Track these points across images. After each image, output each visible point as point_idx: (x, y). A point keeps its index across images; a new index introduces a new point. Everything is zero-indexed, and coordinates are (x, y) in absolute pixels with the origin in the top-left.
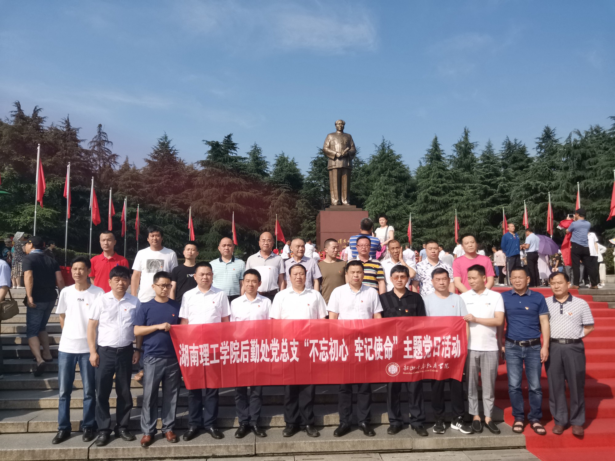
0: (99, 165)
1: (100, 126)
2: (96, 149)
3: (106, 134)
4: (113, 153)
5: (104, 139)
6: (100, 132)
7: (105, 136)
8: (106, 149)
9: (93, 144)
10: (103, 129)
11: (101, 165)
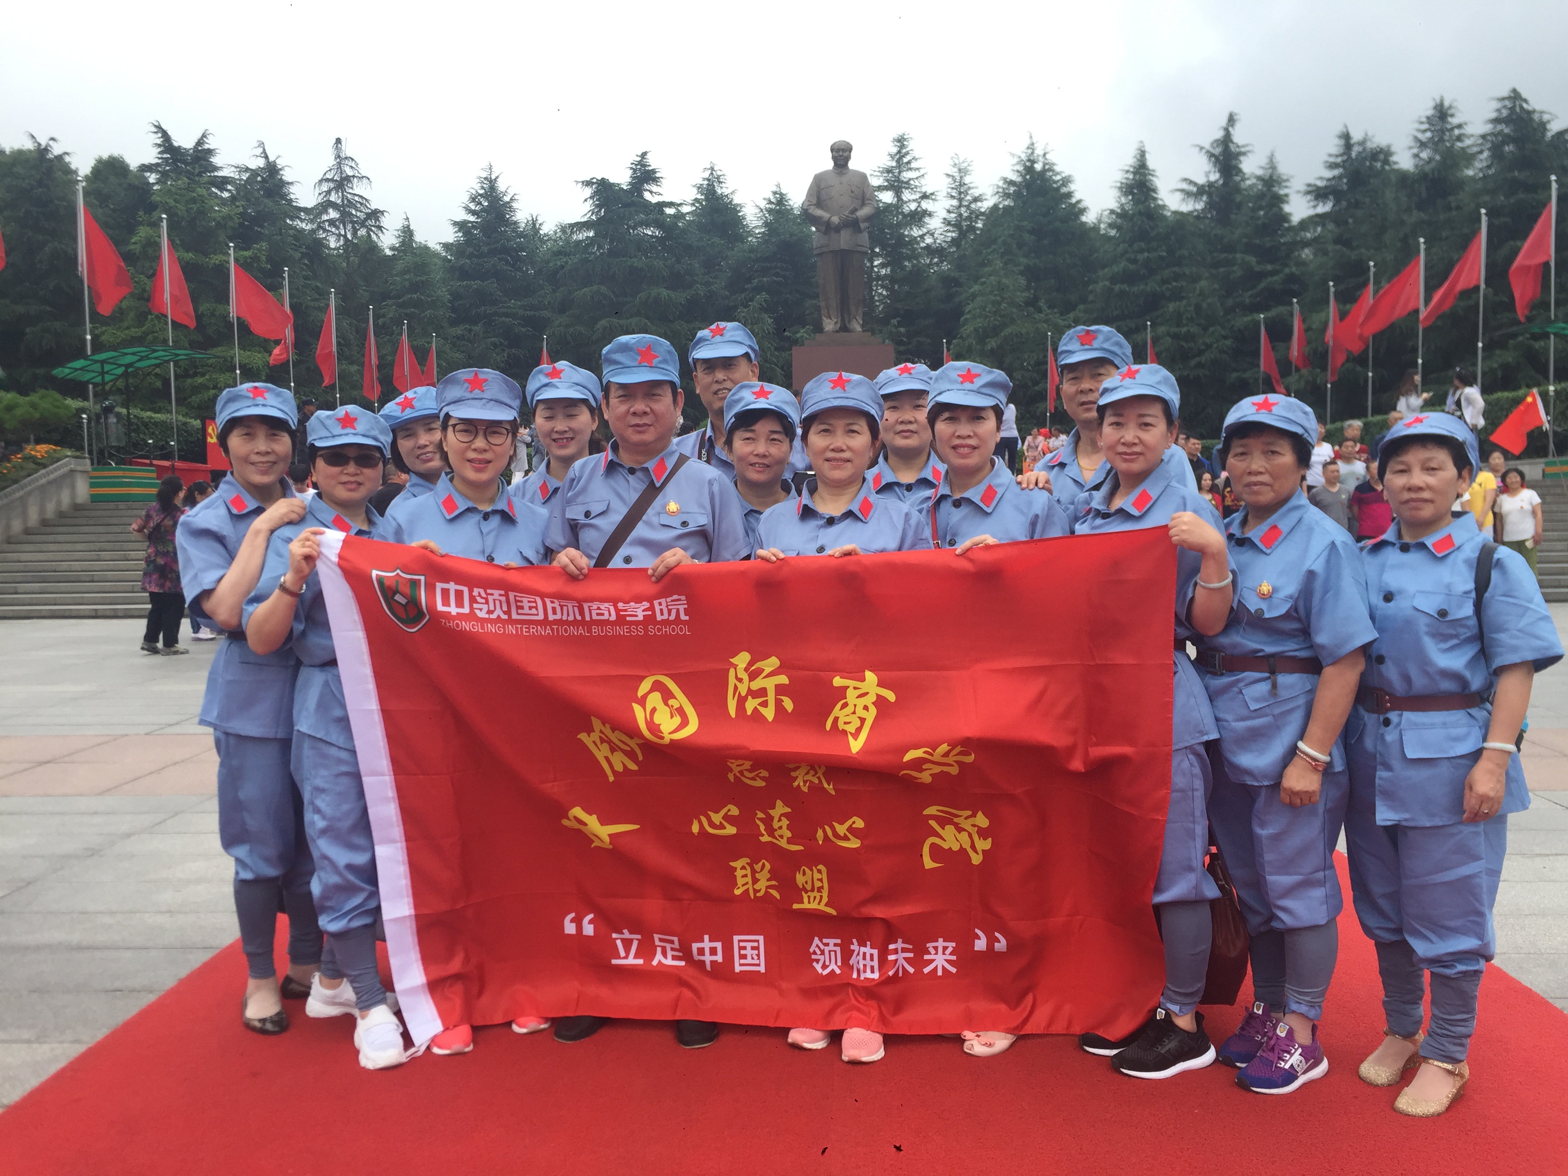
0: (345, 236)
1: (338, 141)
2: (333, 197)
3: (352, 159)
4: (373, 207)
5: (350, 172)
6: (339, 156)
7: (354, 165)
8: (356, 198)
9: (325, 187)
10: (348, 150)
11: (349, 236)
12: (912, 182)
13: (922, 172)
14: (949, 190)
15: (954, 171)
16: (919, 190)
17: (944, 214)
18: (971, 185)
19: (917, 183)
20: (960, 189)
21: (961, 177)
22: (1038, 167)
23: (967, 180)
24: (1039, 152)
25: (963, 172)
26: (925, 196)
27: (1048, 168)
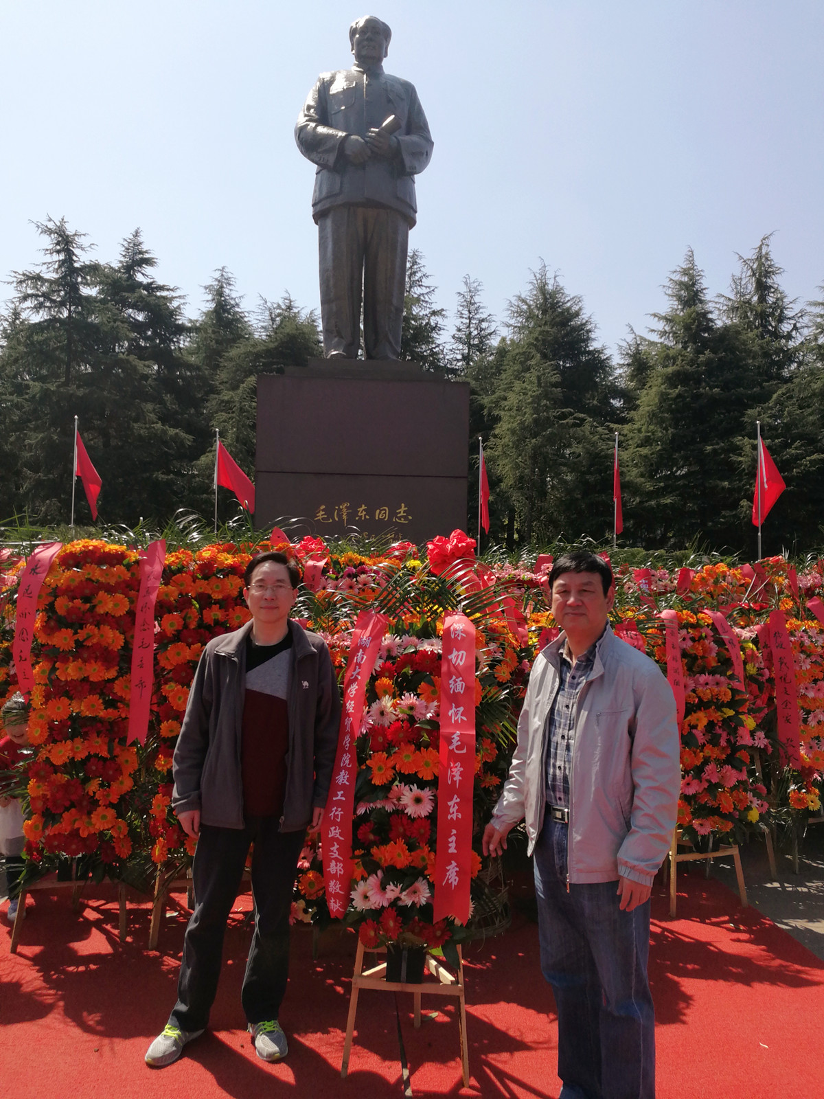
12: (422, 298)
13: (432, 289)
14: (461, 308)
15: (464, 289)
16: (428, 306)
17: (455, 332)
18: (481, 305)
19: (427, 299)
20: (470, 306)
21: (471, 297)
22: (550, 287)
23: (476, 299)
24: (550, 275)
25: (473, 292)
26: (434, 313)
27: (558, 291)
